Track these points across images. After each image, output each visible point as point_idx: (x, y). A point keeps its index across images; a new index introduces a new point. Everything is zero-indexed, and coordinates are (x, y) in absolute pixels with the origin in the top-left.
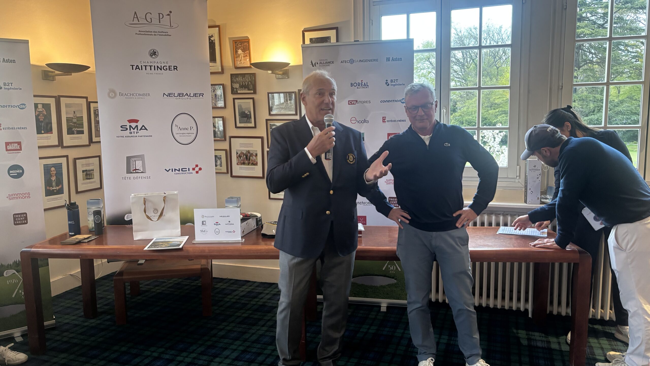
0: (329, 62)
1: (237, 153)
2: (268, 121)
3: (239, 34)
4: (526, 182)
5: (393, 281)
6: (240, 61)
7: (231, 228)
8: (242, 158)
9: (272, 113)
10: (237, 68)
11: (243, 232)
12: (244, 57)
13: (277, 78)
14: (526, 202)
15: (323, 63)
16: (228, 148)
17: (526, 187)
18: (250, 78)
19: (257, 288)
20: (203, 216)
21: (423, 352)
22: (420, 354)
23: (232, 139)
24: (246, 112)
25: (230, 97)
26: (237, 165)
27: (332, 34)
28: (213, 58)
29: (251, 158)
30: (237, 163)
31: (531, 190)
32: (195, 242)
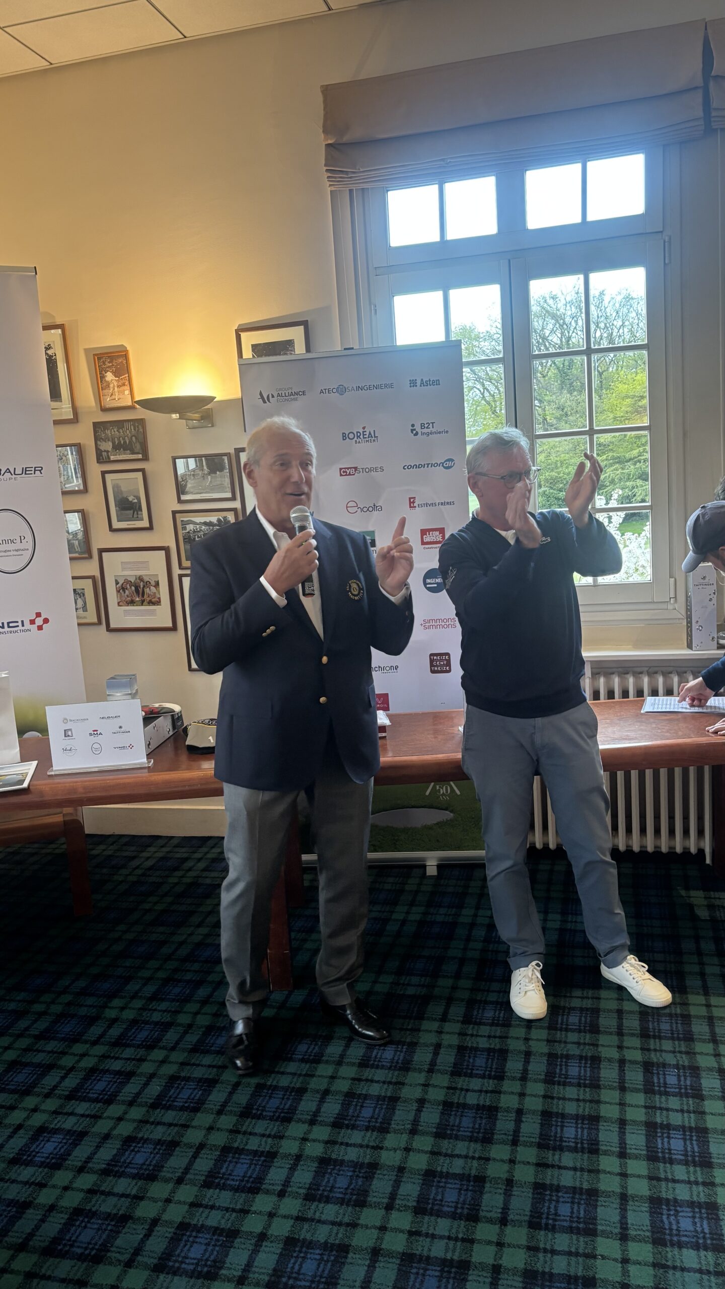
0: (297, 394)
1: (117, 583)
2: (177, 515)
3: (108, 340)
4: (689, 610)
5: (447, 815)
6: (112, 394)
7: (124, 740)
8: (127, 592)
9: (183, 497)
10: (104, 410)
11: (149, 744)
12: (119, 386)
13: (191, 427)
14: (690, 646)
15: (283, 395)
16: (97, 574)
17: (689, 618)
18: (135, 429)
19: (177, 850)
20: (65, 721)
21: (519, 952)
22: (514, 956)
23: (104, 554)
24: (130, 499)
25: (95, 469)
26: (119, 605)
27: (296, 334)
28: (55, 394)
29: (147, 590)
30: (118, 603)
31: (699, 624)
32: (53, 773)
